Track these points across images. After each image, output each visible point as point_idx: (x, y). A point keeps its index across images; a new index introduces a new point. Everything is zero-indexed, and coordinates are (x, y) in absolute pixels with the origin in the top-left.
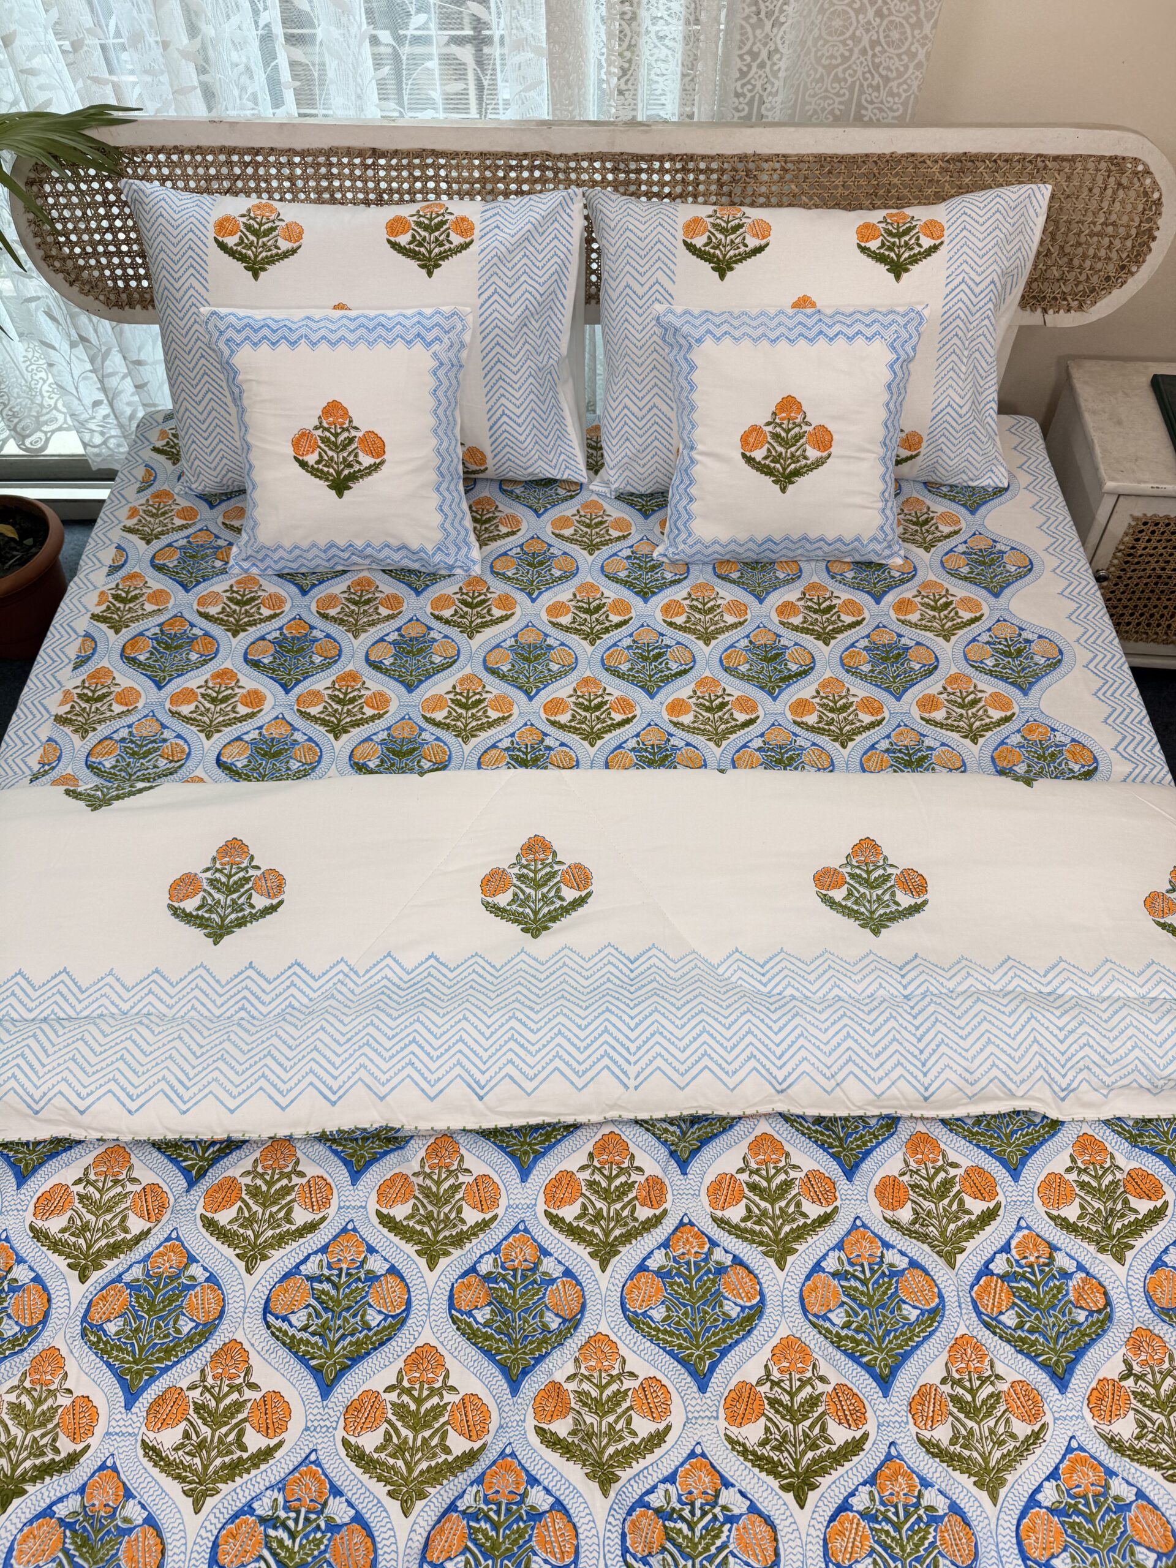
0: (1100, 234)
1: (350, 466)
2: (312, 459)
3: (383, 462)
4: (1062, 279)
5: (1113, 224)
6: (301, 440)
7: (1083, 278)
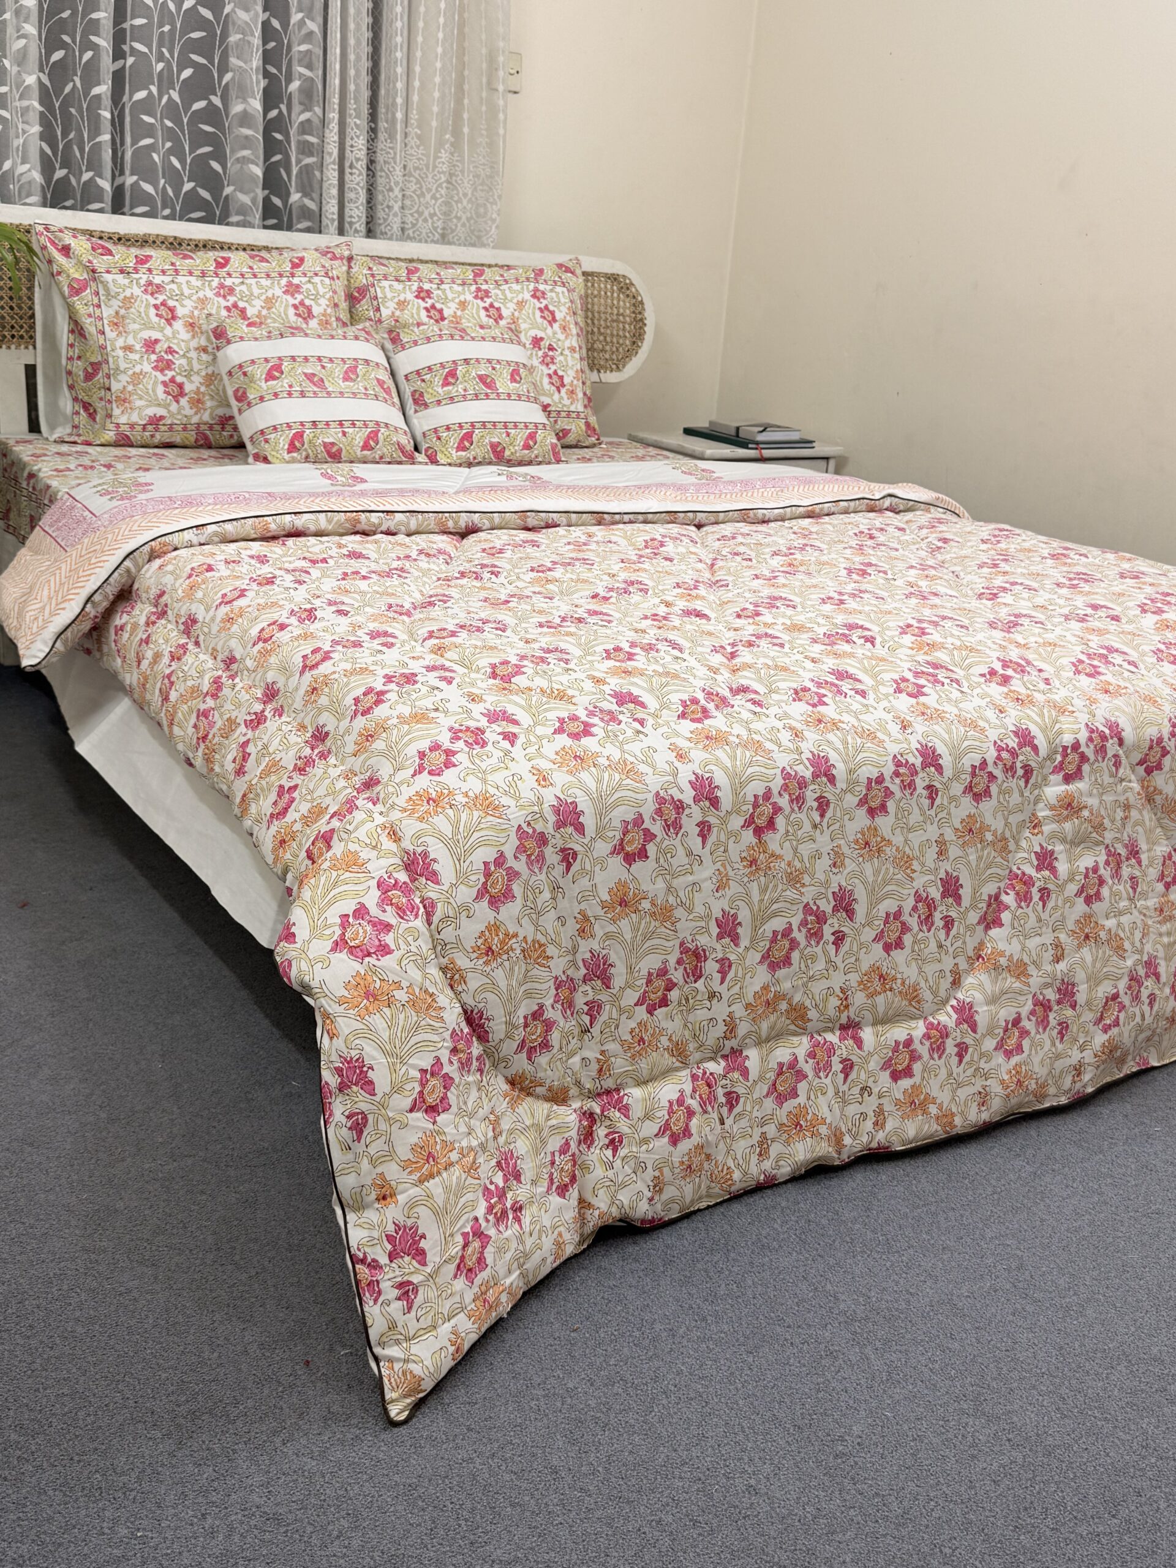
0: (617, 321)
4: (603, 350)
5: (622, 315)
7: (614, 349)
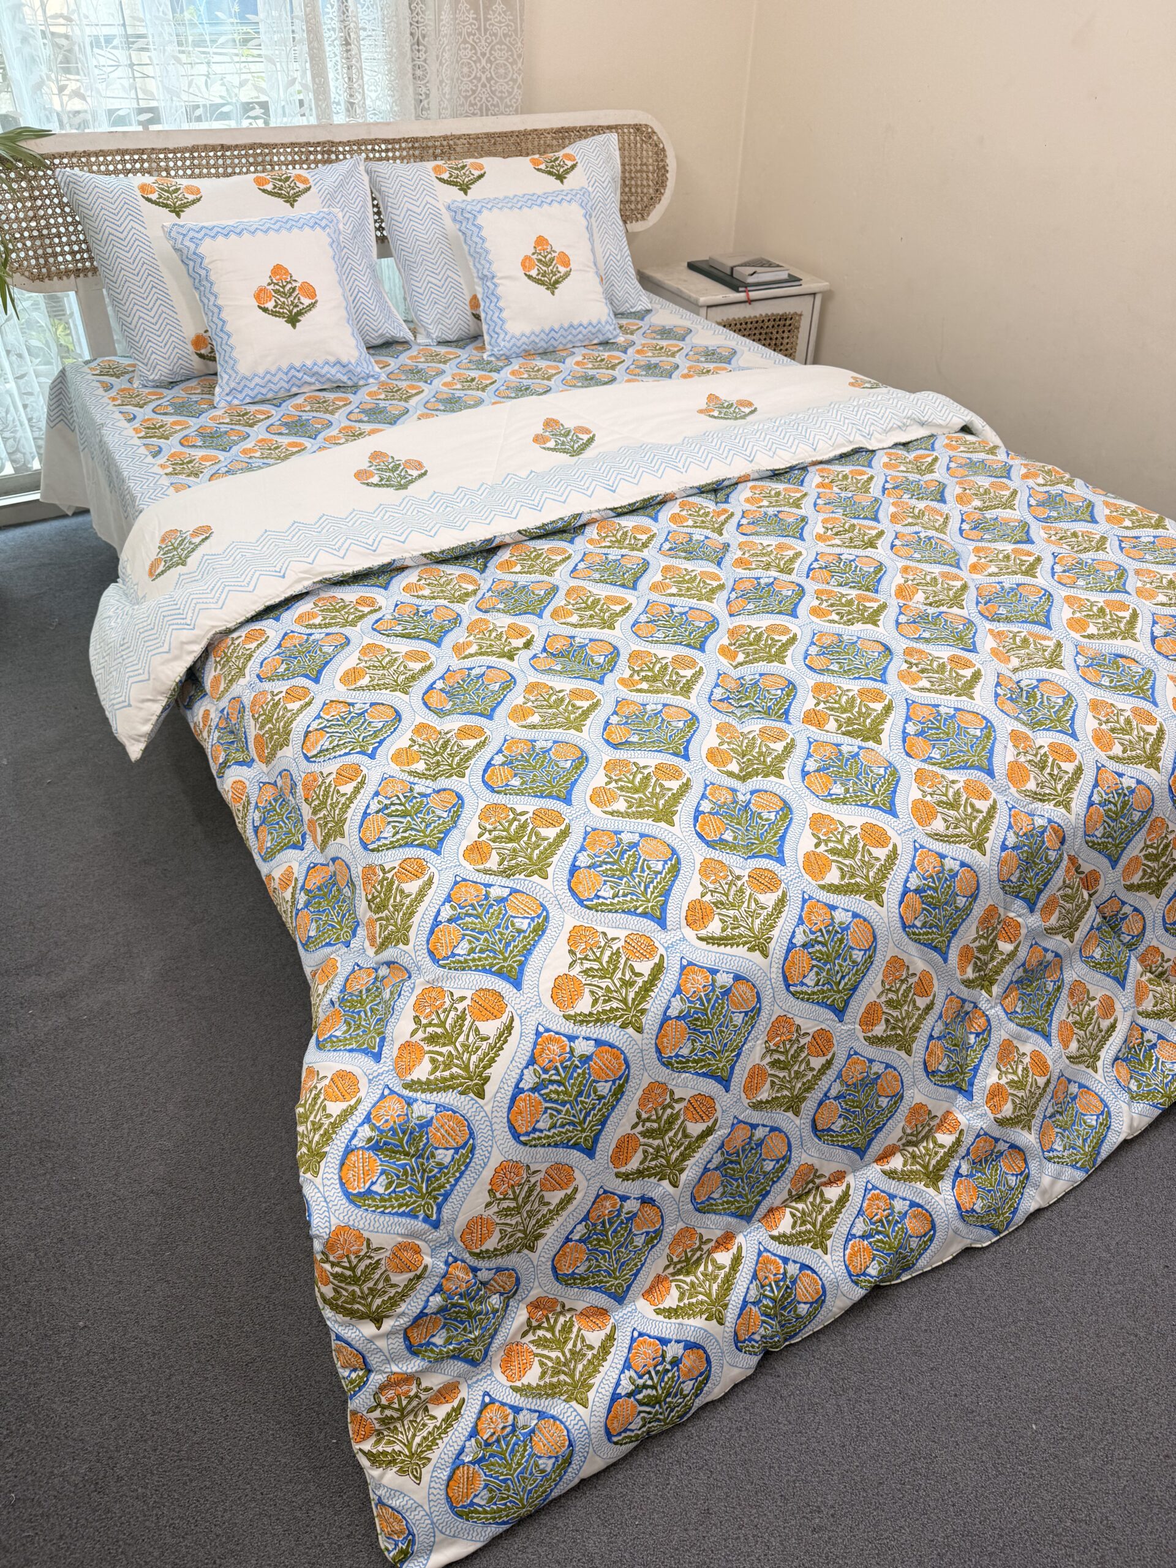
1: (297, 306)
2: (270, 305)
3: (316, 302)
4: (629, 201)
6: (260, 295)
7: (639, 199)
